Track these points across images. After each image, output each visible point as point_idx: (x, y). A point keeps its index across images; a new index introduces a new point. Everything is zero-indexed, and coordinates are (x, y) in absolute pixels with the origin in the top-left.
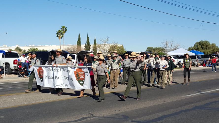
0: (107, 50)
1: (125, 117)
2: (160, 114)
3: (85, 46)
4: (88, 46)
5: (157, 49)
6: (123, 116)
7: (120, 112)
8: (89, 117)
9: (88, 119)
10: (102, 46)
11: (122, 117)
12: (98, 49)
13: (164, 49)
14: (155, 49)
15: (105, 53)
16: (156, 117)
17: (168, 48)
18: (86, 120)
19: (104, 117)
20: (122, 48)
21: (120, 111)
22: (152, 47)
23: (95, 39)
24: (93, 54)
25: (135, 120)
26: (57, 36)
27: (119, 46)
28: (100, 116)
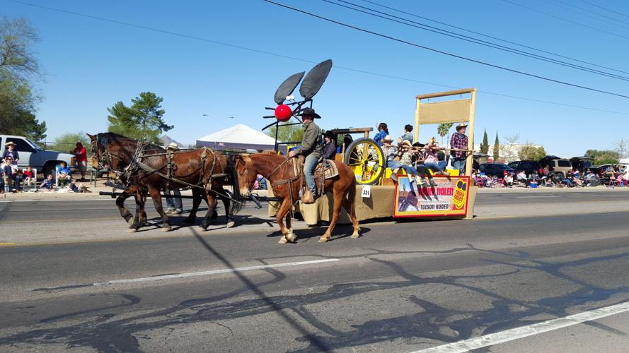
0: (516, 153)
1: (523, 254)
2: (583, 256)
3: (481, 148)
4: (484, 147)
5: (604, 153)
6: (520, 252)
7: (517, 246)
8: (465, 249)
9: (463, 251)
10: (506, 147)
11: (518, 254)
12: (500, 151)
13: (618, 155)
14: (600, 154)
15: (510, 158)
16: (575, 259)
17: (624, 153)
18: (460, 252)
19: (488, 251)
20: (541, 150)
21: (516, 244)
22: (596, 151)
23: (497, 137)
24: (492, 158)
25: (539, 260)
26: (439, 133)
27: (537, 147)
28: (483, 249)
